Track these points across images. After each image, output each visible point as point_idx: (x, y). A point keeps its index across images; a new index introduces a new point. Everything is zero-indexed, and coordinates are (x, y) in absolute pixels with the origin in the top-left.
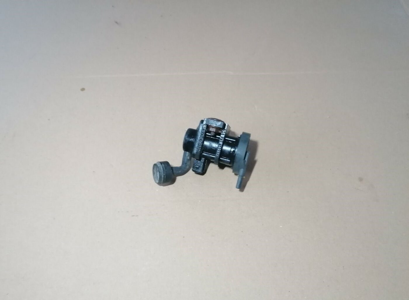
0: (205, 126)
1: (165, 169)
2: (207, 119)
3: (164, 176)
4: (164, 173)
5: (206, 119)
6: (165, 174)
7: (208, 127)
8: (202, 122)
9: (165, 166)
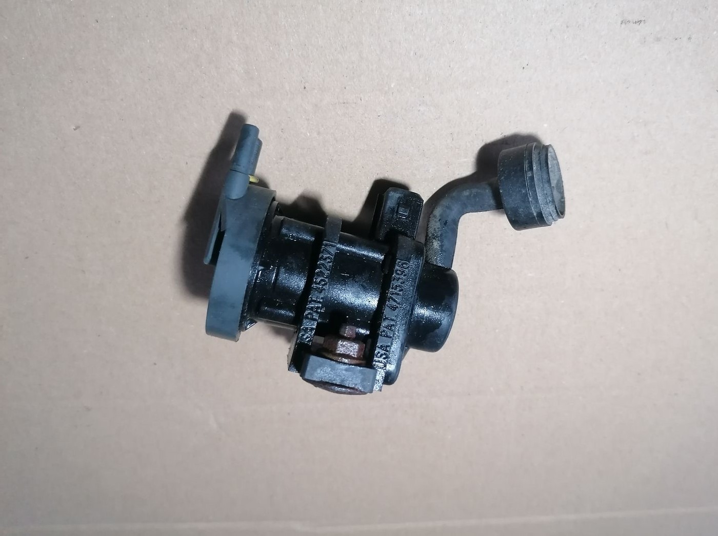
0: (378, 362)
1: (526, 195)
2: (371, 391)
3: (531, 168)
4: (532, 178)
5: (376, 387)
6: (529, 174)
7: (366, 360)
8: (389, 379)
9: (528, 208)
